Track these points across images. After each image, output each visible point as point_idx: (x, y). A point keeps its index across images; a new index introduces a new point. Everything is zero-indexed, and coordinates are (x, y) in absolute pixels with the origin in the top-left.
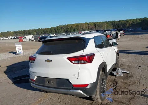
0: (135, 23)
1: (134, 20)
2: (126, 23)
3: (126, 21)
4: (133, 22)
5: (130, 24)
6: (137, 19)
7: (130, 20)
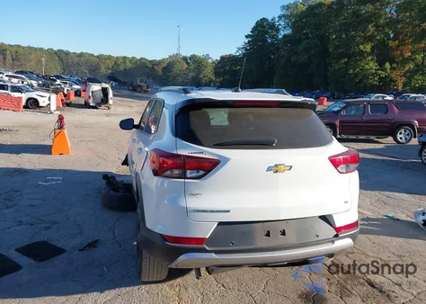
0: (122, 68)
1: (117, 58)
2: (98, 64)
3: (98, 57)
4: (116, 63)
5: (108, 69)
6: (124, 58)
7: (109, 57)
